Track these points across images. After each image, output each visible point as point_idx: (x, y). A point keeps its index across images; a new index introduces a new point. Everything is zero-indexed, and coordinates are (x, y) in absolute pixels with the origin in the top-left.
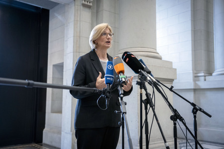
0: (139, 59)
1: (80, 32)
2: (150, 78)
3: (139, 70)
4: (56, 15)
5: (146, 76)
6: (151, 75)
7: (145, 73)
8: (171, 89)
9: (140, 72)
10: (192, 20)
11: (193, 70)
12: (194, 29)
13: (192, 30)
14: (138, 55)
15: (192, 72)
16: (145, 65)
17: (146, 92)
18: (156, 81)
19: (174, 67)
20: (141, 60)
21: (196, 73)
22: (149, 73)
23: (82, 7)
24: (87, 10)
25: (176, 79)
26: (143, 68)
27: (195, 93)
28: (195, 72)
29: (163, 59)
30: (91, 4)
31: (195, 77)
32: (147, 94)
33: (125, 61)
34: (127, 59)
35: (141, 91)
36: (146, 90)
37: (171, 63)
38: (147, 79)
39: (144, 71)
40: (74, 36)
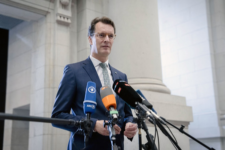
0: (136, 90)
1: (54, 60)
2: (151, 112)
3: (136, 103)
4: (19, 36)
5: (145, 110)
6: (153, 111)
7: (144, 107)
8: (181, 130)
9: (137, 105)
10: (210, 41)
11: (217, 110)
12: (215, 51)
13: (211, 54)
15: (215, 112)
16: (144, 98)
17: (147, 133)
18: (161, 120)
19: (188, 104)
20: (139, 91)
21: (222, 115)
22: (150, 107)
23: (56, 25)
24: (64, 28)
25: (192, 121)
26: (140, 101)
27: (223, 144)
28: (221, 112)
29: (173, 93)
30: (69, 21)
31: (221, 119)
32: (148, 136)
33: (116, 91)
34: (120, 89)
35: (140, 131)
36: (146, 130)
37: (184, 99)
38: (146, 114)
39: (143, 104)
40: (45, 66)
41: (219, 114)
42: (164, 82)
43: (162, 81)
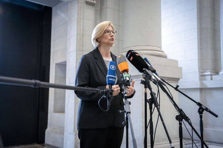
0: (143, 58)
1: (83, 30)
2: (155, 77)
3: (144, 69)
4: (59, 12)
5: (151, 75)
6: (156, 74)
7: (149, 72)
8: (176, 89)
9: (145, 71)
10: (198, 18)
11: (199, 69)
12: (201, 26)
13: (198, 28)
14: (143, 54)
15: (198, 70)
16: (150, 64)
17: (151, 91)
18: (162, 81)
19: (180, 65)
20: (146, 59)
21: (202, 72)
22: (154, 71)
23: (85, 5)
24: (91, 7)
25: (182, 78)
26: (147, 67)
27: (201, 93)
28: (201, 71)
29: (168, 58)
30: (95, 2)
31: (201, 76)
32: (152, 94)
33: (129, 59)
34: (132, 58)
35: (146, 90)
36: (150, 89)
37: (177, 62)
38: (151, 78)
39: (149, 70)
40: (77, 35)
41: (200, 72)
42: (163, 49)
43: (161, 48)
